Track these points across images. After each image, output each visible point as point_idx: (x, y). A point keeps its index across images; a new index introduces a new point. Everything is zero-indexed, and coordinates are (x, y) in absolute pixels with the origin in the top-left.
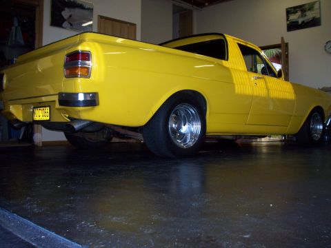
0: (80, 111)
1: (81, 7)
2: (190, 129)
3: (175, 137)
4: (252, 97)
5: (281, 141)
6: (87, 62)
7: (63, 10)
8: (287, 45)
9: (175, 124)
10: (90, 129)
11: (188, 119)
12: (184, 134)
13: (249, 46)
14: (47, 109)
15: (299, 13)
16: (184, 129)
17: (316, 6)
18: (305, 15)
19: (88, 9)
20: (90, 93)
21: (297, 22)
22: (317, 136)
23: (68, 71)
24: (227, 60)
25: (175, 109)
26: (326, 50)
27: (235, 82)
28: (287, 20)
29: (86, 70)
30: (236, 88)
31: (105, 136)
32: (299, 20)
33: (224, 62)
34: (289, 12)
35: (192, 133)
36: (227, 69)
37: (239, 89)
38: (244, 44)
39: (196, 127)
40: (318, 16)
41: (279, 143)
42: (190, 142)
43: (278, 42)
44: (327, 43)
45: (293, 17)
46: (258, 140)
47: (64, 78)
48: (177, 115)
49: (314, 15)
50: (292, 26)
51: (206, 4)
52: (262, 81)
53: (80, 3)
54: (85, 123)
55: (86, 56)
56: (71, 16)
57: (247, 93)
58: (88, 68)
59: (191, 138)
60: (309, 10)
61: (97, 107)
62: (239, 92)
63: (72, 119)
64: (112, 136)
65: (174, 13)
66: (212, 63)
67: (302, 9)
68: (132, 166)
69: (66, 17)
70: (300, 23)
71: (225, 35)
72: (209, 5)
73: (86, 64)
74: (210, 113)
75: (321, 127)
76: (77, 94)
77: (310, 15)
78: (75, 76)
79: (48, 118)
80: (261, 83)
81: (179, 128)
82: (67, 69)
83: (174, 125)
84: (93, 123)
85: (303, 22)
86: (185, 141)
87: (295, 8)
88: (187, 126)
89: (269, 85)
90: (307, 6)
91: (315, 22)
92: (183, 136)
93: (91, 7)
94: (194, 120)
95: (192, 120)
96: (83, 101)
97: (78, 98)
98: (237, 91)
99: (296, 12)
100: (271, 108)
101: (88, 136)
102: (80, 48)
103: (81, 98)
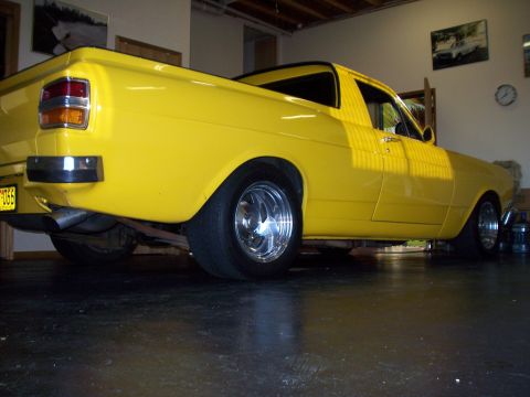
0: (66, 191)
1: (87, 20)
2: (273, 228)
3: (246, 242)
4: (382, 174)
5: (425, 251)
6: (82, 99)
7: (55, 25)
8: (433, 92)
9: (247, 219)
10: (88, 227)
11: (269, 210)
12: (263, 238)
13: (374, 85)
14: (12, 191)
15: (453, 40)
16: (263, 228)
17: (481, 29)
18: (462, 44)
19: (100, 24)
20: (84, 158)
21: (450, 55)
22: (489, 242)
23: (47, 117)
24: (339, 108)
25: (247, 191)
26: (497, 100)
27: (351, 146)
28: (433, 51)
29: (79, 114)
30: (354, 157)
31: (123, 242)
32: (453, 51)
33: (332, 111)
34: (436, 38)
35: (276, 235)
36: (338, 122)
37: (359, 159)
38: (366, 82)
39: (284, 224)
40: (483, 45)
41: (422, 255)
42: (274, 251)
43: (420, 87)
44: (500, 88)
45: (443, 47)
46: (386, 249)
47: (39, 131)
48: (250, 202)
49: (477, 43)
50: (441, 62)
51: (300, 26)
52: (397, 145)
53: (85, 14)
54: (78, 215)
55: (80, 88)
56: (68, 36)
57: (373, 167)
58: (83, 111)
59: (276, 245)
60: (469, 34)
61: (99, 184)
62: (359, 164)
63: (56, 208)
64: (134, 242)
65: (246, 40)
66: (313, 111)
67: (457, 33)
68: (163, 296)
69: (59, 37)
70: (454, 56)
71: (335, 65)
72: (303, 27)
73: (79, 103)
74: (309, 200)
75: (496, 226)
76: (61, 159)
77: (470, 43)
78: (59, 125)
79: (13, 207)
80: (396, 148)
81: (254, 225)
82: (44, 113)
83: (244, 222)
84: (94, 216)
85: (459, 54)
86: (265, 249)
87: (446, 32)
88: (268, 222)
89: (410, 154)
90: (465, 29)
91: (479, 55)
92: (261, 241)
93: (104, 22)
94: (280, 211)
95: (277, 212)
96: (73, 171)
97: (62, 165)
98: (354, 164)
99: (448, 38)
100: (408, 193)
101: (92, 242)
102: (69, 74)
103: (69, 165)
